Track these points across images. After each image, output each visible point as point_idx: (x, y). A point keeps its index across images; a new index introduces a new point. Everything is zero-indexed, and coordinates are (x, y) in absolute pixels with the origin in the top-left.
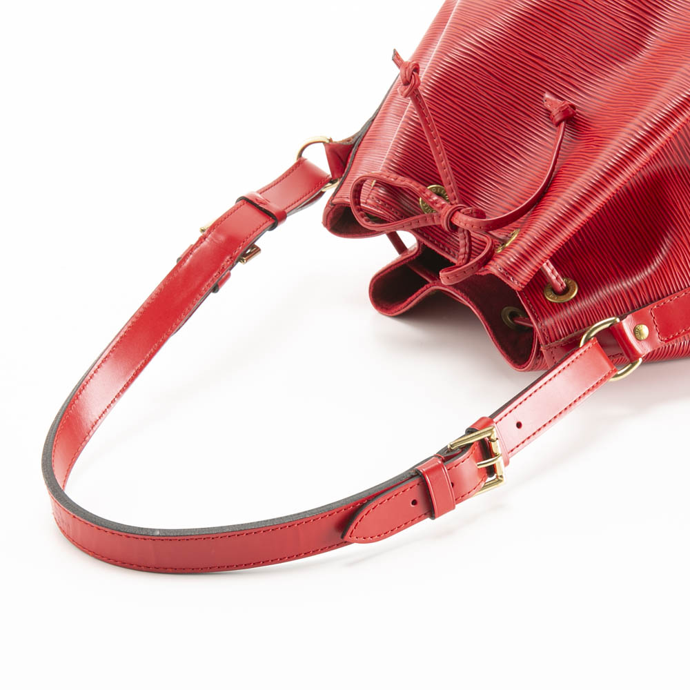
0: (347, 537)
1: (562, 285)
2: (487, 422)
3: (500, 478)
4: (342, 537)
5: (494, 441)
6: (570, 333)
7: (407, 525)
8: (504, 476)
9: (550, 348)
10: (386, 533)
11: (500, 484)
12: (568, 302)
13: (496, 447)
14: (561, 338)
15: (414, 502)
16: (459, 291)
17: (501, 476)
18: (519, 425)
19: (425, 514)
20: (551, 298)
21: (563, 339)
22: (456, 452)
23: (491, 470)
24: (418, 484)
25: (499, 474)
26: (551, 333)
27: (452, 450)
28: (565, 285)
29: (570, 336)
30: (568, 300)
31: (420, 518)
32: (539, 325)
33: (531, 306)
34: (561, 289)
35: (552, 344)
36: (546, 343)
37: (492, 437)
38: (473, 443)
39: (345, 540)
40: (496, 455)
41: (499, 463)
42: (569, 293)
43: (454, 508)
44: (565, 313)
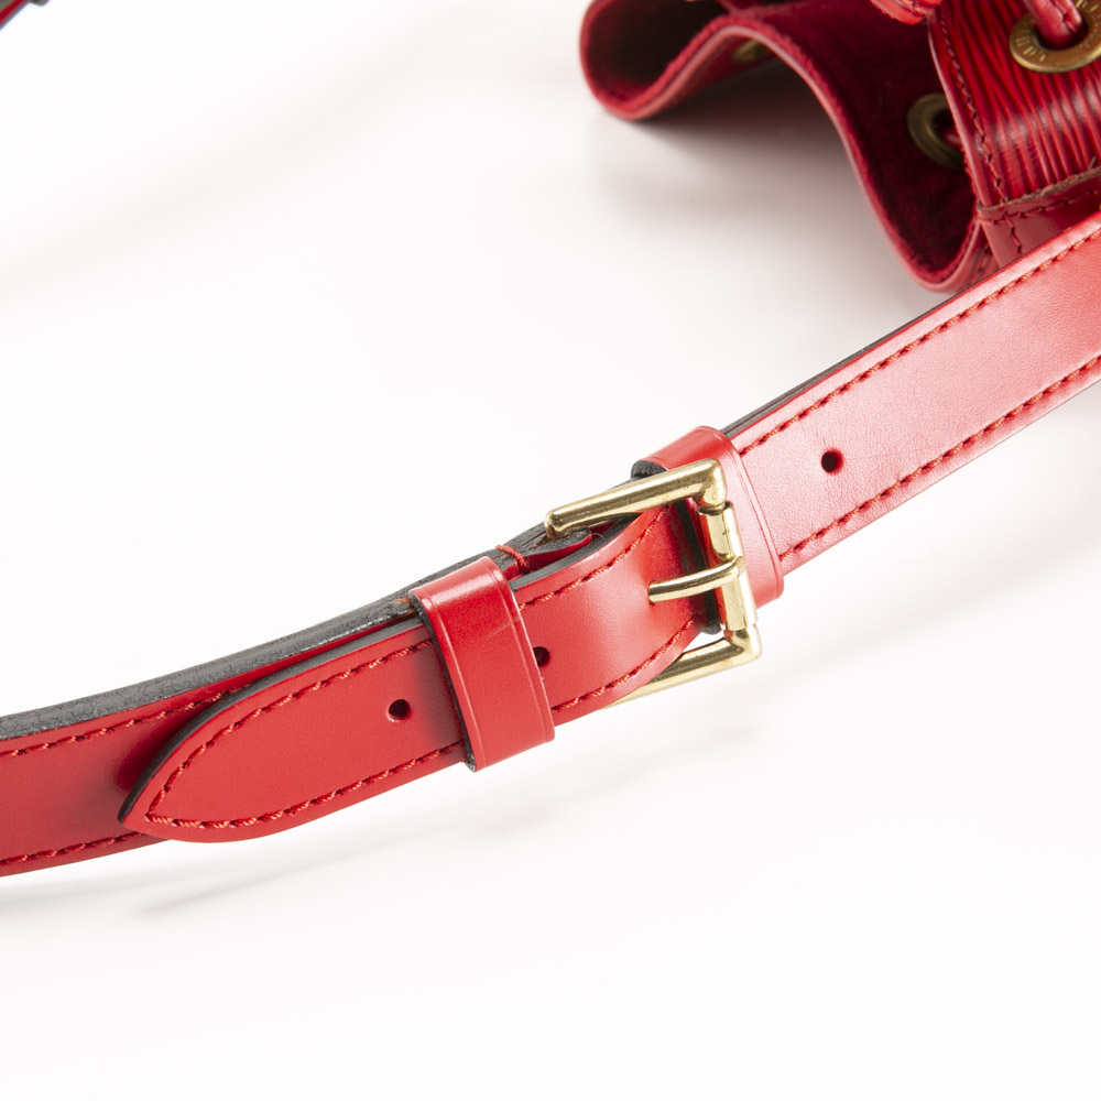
0: (137, 820)
1: (1067, 17)
2: (712, 446)
3: (736, 640)
4: (122, 815)
5: (714, 513)
6: (1075, 170)
7: (372, 784)
8: (750, 631)
9: (1006, 215)
10: (293, 809)
11: (734, 660)
12: (1080, 71)
13: (724, 533)
14: (1042, 183)
15: (401, 710)
16: (787, 41)
17: (742, 634)
18: (832, 462)
19: (444, 751)
20: (1029, 58)
21: (1048, 188)
22: (569, 543)
23: (707, 611)
24: (414, 649)
25: (734, 626)
26: (1013, 168)
27: (556, 536)
28: (1078, 18)
29: (1074, 180)
30: (1080, 64)
31: (425, 763)
32: (978, 139)
33: (960, 79)
34: (1062, 29)
35: (1011, 205)
36: (994, 199)
37: (707, 499)
38: (634, 516)
39: (130, 824)
40: (720, 559)
41: (733, 586)
42: (1086, 43)
43: (550, 736)
44: (1067, 109)
